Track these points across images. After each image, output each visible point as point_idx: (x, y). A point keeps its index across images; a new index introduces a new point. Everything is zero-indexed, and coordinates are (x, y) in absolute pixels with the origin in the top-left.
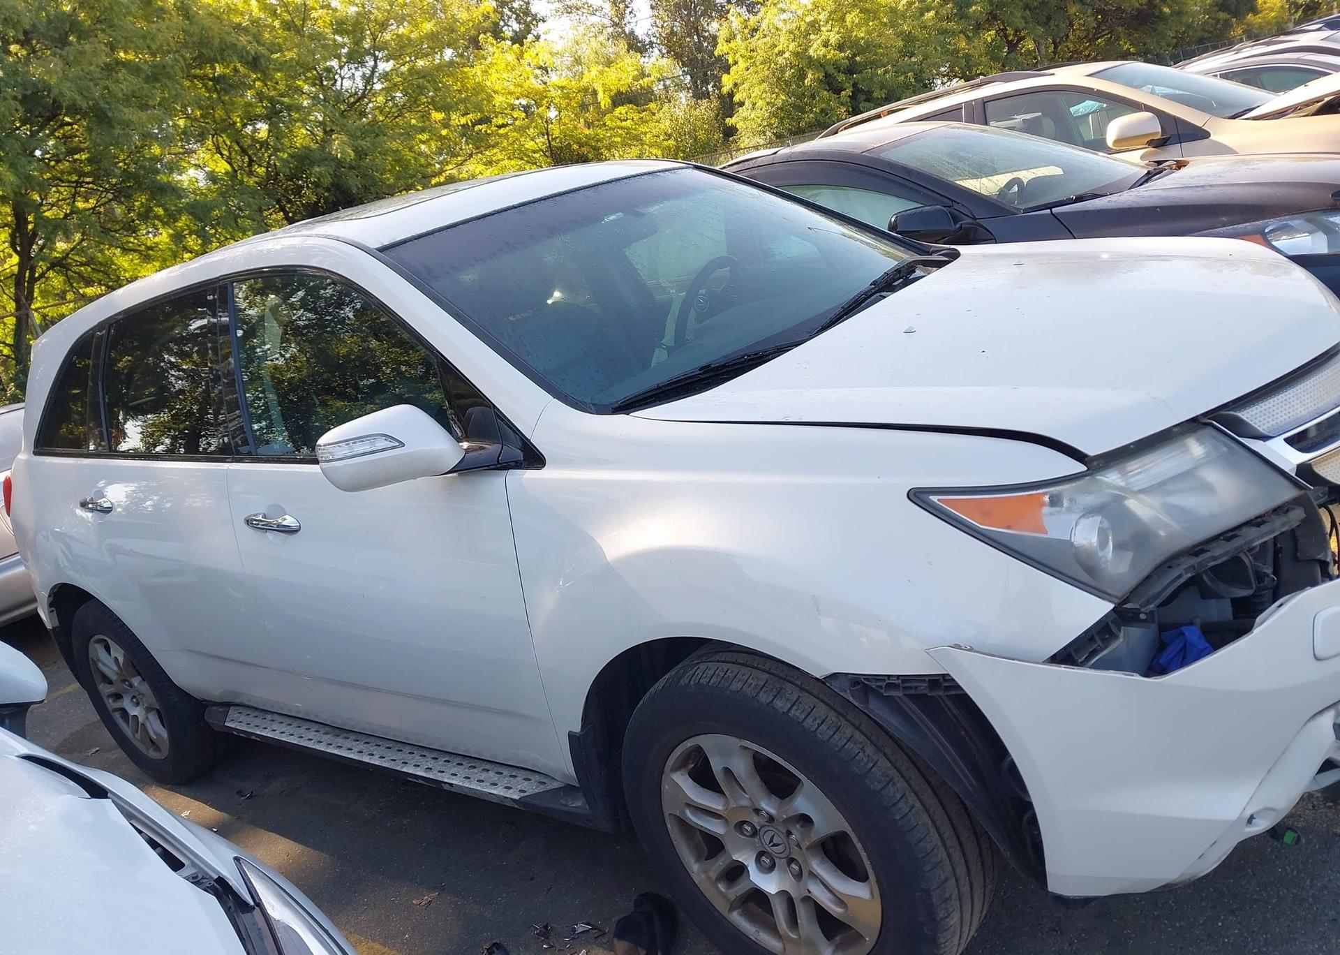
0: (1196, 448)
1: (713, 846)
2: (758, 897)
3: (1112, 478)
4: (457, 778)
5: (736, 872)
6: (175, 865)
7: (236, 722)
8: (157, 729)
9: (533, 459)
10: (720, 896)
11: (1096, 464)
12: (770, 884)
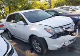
0: (60, 28)
1: (34, 46)
2: (36, 48)
3: (54, 29)
4: (24, 41)
5: (35, 47)
6: (5, 41)
7: (14, 37)
8: (11, 36)
9: (28, 25)
10: (35, 48)
11: (53, 28)
12: (37, 48)
